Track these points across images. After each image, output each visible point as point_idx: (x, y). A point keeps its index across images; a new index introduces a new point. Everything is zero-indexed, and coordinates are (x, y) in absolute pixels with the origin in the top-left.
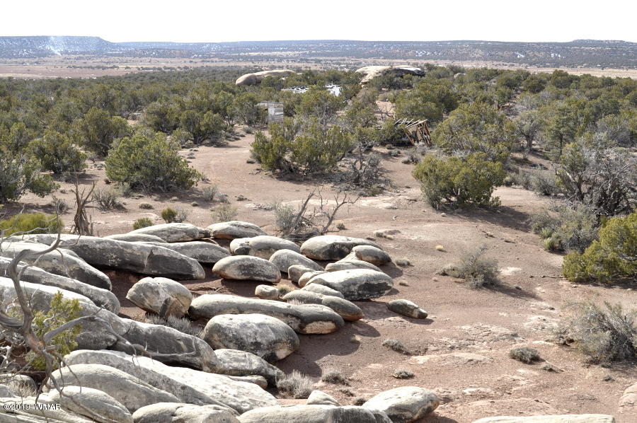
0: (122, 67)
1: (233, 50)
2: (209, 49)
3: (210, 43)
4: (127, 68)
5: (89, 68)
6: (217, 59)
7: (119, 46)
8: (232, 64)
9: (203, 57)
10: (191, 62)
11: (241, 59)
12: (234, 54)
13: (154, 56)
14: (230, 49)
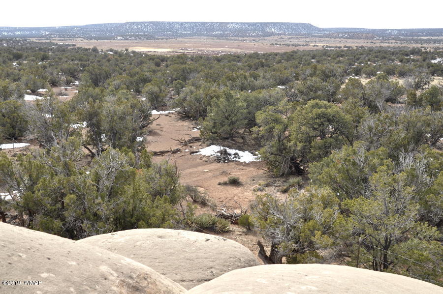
0: (312, 44)
1: (409, 34)
2: (390, 33)
3: (392, 30)
4: (315, 46)
5: (286, 45)
6: (393, 41)
7: (324, 30)
8: (404, 45)
9: (383, 39)
10: (371, 43)
11: (412, 42)
12: (409, 38)
13: (346, 38)
14: (407, 34)
